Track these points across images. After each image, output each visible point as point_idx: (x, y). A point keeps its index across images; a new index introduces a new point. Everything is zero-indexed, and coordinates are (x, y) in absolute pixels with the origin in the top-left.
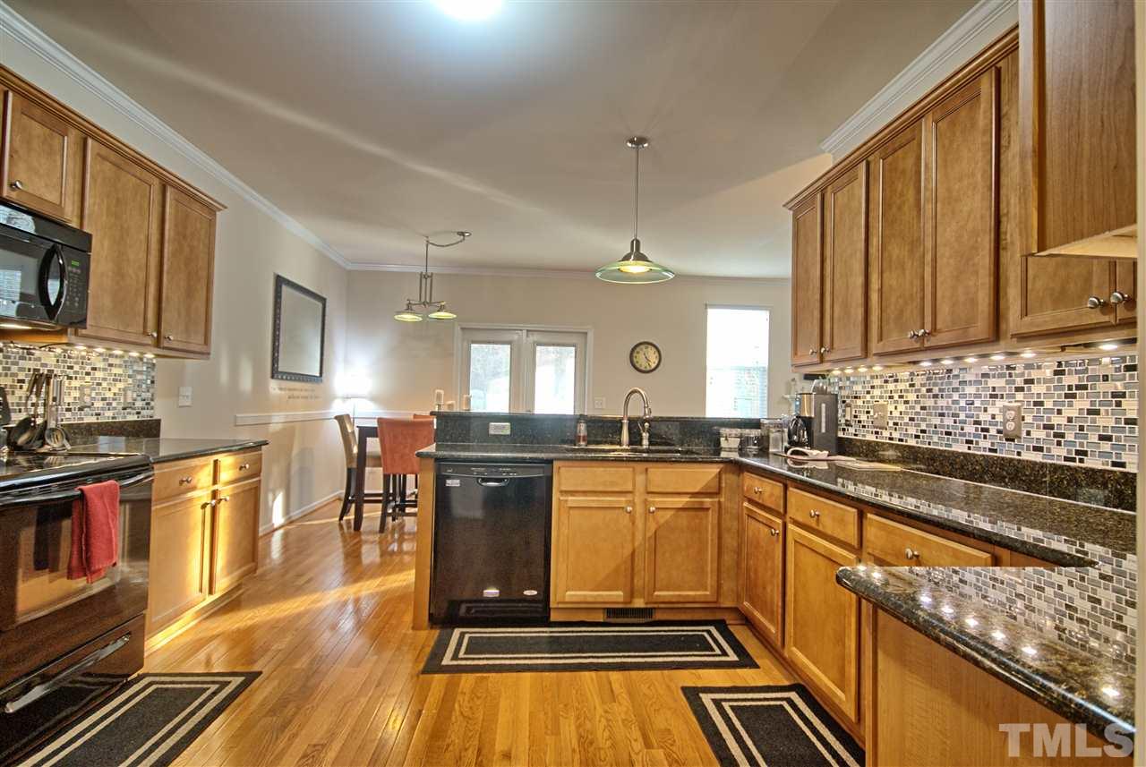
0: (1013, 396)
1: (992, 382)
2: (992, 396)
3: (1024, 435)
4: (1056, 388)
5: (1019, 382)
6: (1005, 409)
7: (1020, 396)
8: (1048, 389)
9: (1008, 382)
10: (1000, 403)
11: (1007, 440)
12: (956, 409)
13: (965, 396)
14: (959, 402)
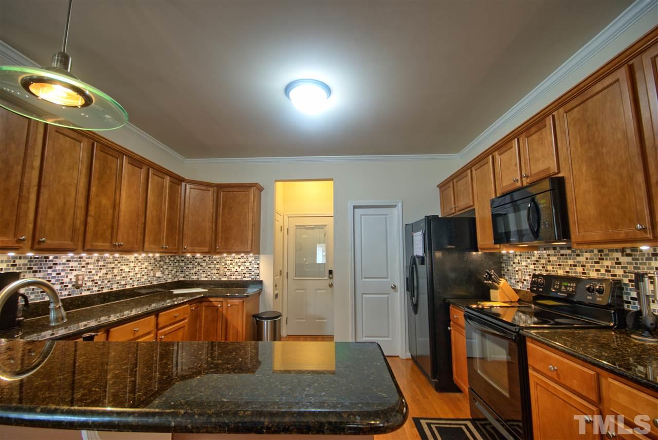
0: (81, 270)
1: (71, 264)
2: (71, 270)
3: (84, 285)
4: (97, 266)
5: (84, 264)
6: (77, 276)
7: (83, 269)
8: (94, 266)
9: (79, 264)
10: (75, 273)
11: (76, 289)
12: (49, 278)
13: (56, 271)
14: (51, 274)
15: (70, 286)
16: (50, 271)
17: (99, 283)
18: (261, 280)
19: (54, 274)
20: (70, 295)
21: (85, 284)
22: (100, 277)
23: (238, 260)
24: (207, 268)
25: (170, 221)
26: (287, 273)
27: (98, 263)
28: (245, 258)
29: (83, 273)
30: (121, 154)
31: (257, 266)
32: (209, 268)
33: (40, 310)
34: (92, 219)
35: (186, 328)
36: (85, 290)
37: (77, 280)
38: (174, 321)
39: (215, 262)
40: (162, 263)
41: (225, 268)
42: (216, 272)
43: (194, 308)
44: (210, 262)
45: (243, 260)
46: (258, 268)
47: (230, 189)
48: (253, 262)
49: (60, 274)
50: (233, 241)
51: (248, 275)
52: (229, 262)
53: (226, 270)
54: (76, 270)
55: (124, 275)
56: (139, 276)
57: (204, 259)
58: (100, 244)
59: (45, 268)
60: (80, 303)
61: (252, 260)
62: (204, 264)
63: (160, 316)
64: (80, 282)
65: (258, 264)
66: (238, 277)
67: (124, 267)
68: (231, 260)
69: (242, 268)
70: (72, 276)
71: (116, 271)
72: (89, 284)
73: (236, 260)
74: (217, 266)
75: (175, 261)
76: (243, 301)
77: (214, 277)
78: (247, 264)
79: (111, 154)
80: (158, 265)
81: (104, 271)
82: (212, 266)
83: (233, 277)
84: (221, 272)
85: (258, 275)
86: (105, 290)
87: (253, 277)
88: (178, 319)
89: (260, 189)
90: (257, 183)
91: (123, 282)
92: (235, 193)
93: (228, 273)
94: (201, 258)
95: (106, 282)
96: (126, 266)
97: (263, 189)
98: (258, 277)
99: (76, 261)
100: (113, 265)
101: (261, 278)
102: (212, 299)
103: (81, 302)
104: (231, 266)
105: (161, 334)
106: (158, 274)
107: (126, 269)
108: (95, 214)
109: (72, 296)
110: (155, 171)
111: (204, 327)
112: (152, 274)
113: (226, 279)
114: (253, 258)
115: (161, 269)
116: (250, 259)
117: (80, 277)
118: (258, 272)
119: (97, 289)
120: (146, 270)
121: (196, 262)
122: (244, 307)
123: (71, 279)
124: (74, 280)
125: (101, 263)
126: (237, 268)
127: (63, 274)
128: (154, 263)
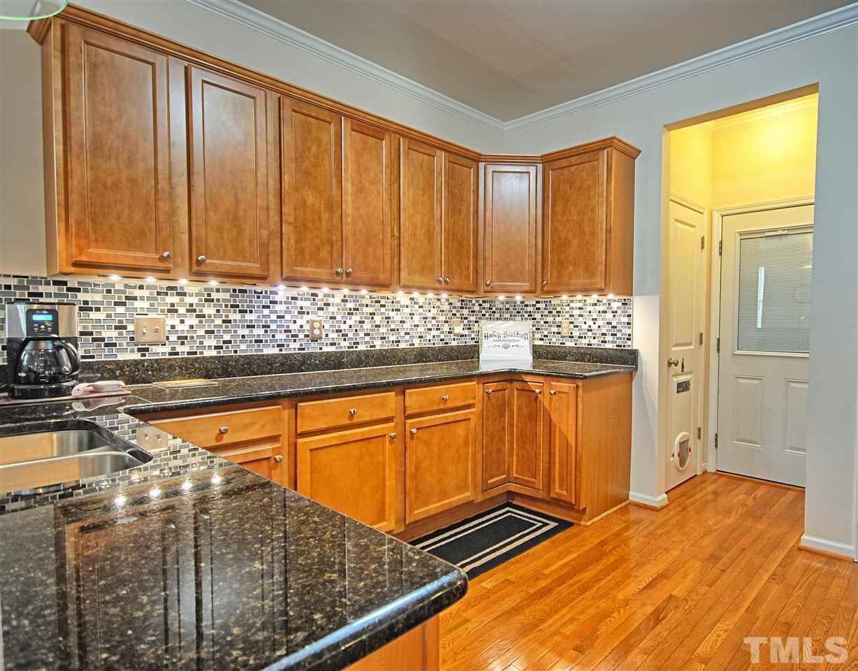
0: (316, 313)
1: (299, 304)
2: (300, 313)
3: (324, 337)
4: (343, 309)
5: (320, 304)
6: (310, 321)
7: (320, 313)
8: (338, 309)
9: (312, 304)
10: (306, 317)
11: (312, 341)
12: (266, 322)
13: (276, 312)
14: (269, 316)
15: (301, 336)
16: (266, 312)
17: (350, 335)
18: (634, 348)
19: (274, 317)
20: (304, 349)
21: (327, 335)
22: (350, 327)
23: (591, 308)
24: (542, 322)
25: (452, 234)
26: (719, 340)
27: (345, 305)
28: (604, 304)
29: (321, 318)
30: (338, 116)
31: (626, 320)
32: (545, 322)
33: (255, 366)
34: (291, 228)
35: (472, 424)
36: (327, 345)
37: (313, 328)
38: (442, 406)
39: (554, 312)
40: (465, 312)
41: (571, 323)
42: (556, 330)
43: (490, 390)
44: (546, 312)
45: (601, 308)
46: (629, 323)
47: (564, 163)
48: (619, 312)
49: (283, 317)
50: (571, 268)
51: (609, 338)
52: (576, 312)
53: (572, 326)
54: (308, 313)
55: (393, 326)
56: (421, 329)
57: (538, 306)
58: (309, 270)
59: (259, 307)
60: (317, 362)
61: (618, 308)
62: (538, 316)
63: (407, 396)
64: (317, 332)
65: (629, 316)
66: (593, 341)
67: (392, 314)
68: (580, 308)
69: (599, 323)
70: (302, 321)
71: (378, 319)
72: (333, 335)
73: (589, 308)
74: (558, 319)
75: (494, 309)
76: (577, 386)
77: (554, 340)
78: (609, 316)
79: (314, 115)
80: (458, 315)
81: (356, 318)
82: (550, 319)
83: (585, 341)
84: (565, 332)
85: (629, 339)
86: (362, 347)
87: (619, 342)
88: (449, 405)
89: (631, 154)
90: (613, 138)
91: (393, 338)
92: (573, 169)
93: (576, 334)
94: (534, 305)
95: (362, 335)
96: (395, 313)
97: (640, 152)
98: (629, 343)
99: (306, 299)
100: (371, 310)
101: (636, 344)
102: (527, 378)
103: (319, 361)
104: (581, 319)
105: (412, 426)
106: (458, 329)
107: (397, 317)
108: (296, 219)
109: (306, 351)
110: (412, 142)
111: (517, 426)
112: (446, 328)
113: (572, 344)
114: (620, 304)
115: (466, 322)
116: (615, 306)
117: (317, 325)
118: (629, 331)
119: (347, 344)
120: (434, 322)
121: (526, 312)
122: (579, 399)
123: (301, 326)
124: (307, 327)
125: (350, 305)
126: (590, 323)
127: (288, 317)
128: (450, 311)
